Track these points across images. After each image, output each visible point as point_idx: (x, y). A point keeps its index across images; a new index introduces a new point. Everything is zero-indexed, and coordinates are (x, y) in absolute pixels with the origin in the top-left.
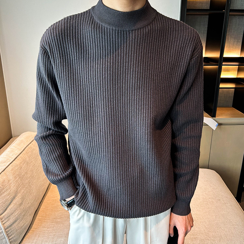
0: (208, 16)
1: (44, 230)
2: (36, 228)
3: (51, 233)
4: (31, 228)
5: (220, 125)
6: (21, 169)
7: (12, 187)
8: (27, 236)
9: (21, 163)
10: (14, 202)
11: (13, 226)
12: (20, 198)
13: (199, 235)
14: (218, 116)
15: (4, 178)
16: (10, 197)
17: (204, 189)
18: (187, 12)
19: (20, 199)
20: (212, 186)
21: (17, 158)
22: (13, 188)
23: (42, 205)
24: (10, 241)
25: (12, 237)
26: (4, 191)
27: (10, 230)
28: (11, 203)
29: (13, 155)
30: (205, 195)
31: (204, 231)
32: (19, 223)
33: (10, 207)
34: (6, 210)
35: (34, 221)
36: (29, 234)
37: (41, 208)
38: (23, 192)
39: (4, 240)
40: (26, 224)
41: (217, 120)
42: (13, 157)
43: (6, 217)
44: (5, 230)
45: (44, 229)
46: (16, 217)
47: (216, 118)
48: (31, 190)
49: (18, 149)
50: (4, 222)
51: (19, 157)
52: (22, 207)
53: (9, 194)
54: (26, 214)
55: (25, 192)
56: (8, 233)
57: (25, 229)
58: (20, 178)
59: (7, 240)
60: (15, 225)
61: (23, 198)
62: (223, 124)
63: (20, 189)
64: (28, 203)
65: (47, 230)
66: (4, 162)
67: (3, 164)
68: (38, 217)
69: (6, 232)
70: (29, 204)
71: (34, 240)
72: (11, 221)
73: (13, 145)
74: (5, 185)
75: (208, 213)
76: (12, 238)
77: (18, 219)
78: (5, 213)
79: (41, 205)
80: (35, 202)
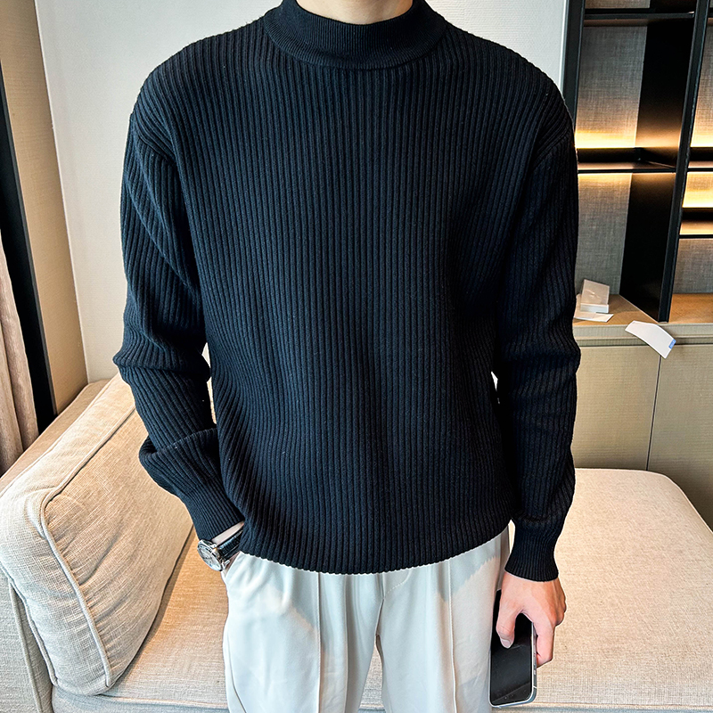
0: (645, 29)
1: (195, 631)
2: (172, 626)
3: (214, 637)
4: (158, 625)
5: (680, 342)
6: (128, 463)
7: (108, 511)
8: (148, 646)
9: (127, 446)
10: (116, 549)
11: (115, 615)
12: (130, 539)
13: (624, 641)
14: (675, 320)
15: (88, 484)
16: (104, 536)
17: (636, 524)
18: (585, 18)
19: (130, 542)
20: (658, 514)
21: (118, 432)
22: (111, 513)
23: (183, 568)
24: (109, 654)
25: (112, 644)
26: (88, 519)
27: (108, 624)
28: (107, 551)
29: (104, 425)
30: (641, 539)
31: (640, 631)
32: (130, 607)
33: (105, 563)
34: (96, 569)
35: (165, 608)
36: (153, 640)
37: (181, 574)
38: (137, 526)
39: (92, 652)
40: (148, 612)
41: (673, 330)
42: (105, 429)
43: (96, 589)
44: (96, 623)
45: (195, 628)
46: (122, 589)
47: (670, 323)
48: (156, 521)
49: (118, 408)
50: (92, 603)
51: (121, 429)
52: (135, 566)
53: (103, 527)
54: (146, 586)
55: (141, 526)
56: (102, 633)
57: (144, 624)
58: (127, 485)
59: (101, 652)
60: (120, 610)
61: (137, 540)
62: (690, 341)
63: (128, 515)
64: (151, 556)
65: (202, 632)
66: (84, 444)
67: (82, 448)
68: (173, 598)
69: (99, 630)
70: (154, 560)
71: (169, 654)
72: (111, 599)
73: (100, 399)
74: (92, 503)
75: (650, 587)
76: (113, 647)
77: (126, 597)
78: (95, 577)
79: (180, 568)
80: (166, 555)
